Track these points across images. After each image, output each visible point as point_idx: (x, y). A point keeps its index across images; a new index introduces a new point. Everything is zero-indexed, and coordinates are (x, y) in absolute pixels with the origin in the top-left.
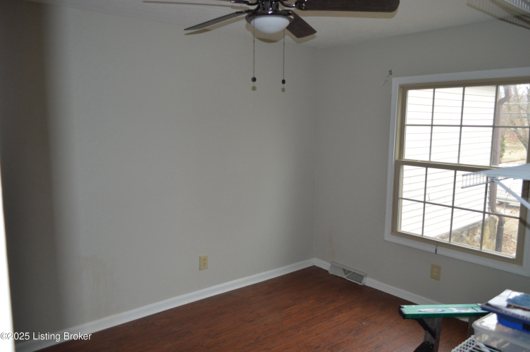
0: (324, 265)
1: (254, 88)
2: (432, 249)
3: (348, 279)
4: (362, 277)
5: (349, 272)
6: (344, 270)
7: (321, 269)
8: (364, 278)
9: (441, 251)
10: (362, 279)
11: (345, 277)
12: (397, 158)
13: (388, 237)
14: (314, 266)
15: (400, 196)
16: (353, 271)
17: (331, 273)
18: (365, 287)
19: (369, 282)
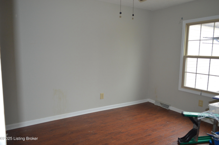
0: (153, 101)
1: (120, 17)
2: (199, 93)
3: (162, 107)
4: (168, 106)
5: (163, 104)
6: (161, 103)
7: (151, 103)
8: (169, 107)
9: (203, 94)
10: (168, 107)
11: (161, 106)
12: (184, 55)
13: (180, 89)
14: (148, 102)
15: (185, 71)
16: (165, 104)
17: (155, 104)
18: (169, 110)
19: (171, 108)
